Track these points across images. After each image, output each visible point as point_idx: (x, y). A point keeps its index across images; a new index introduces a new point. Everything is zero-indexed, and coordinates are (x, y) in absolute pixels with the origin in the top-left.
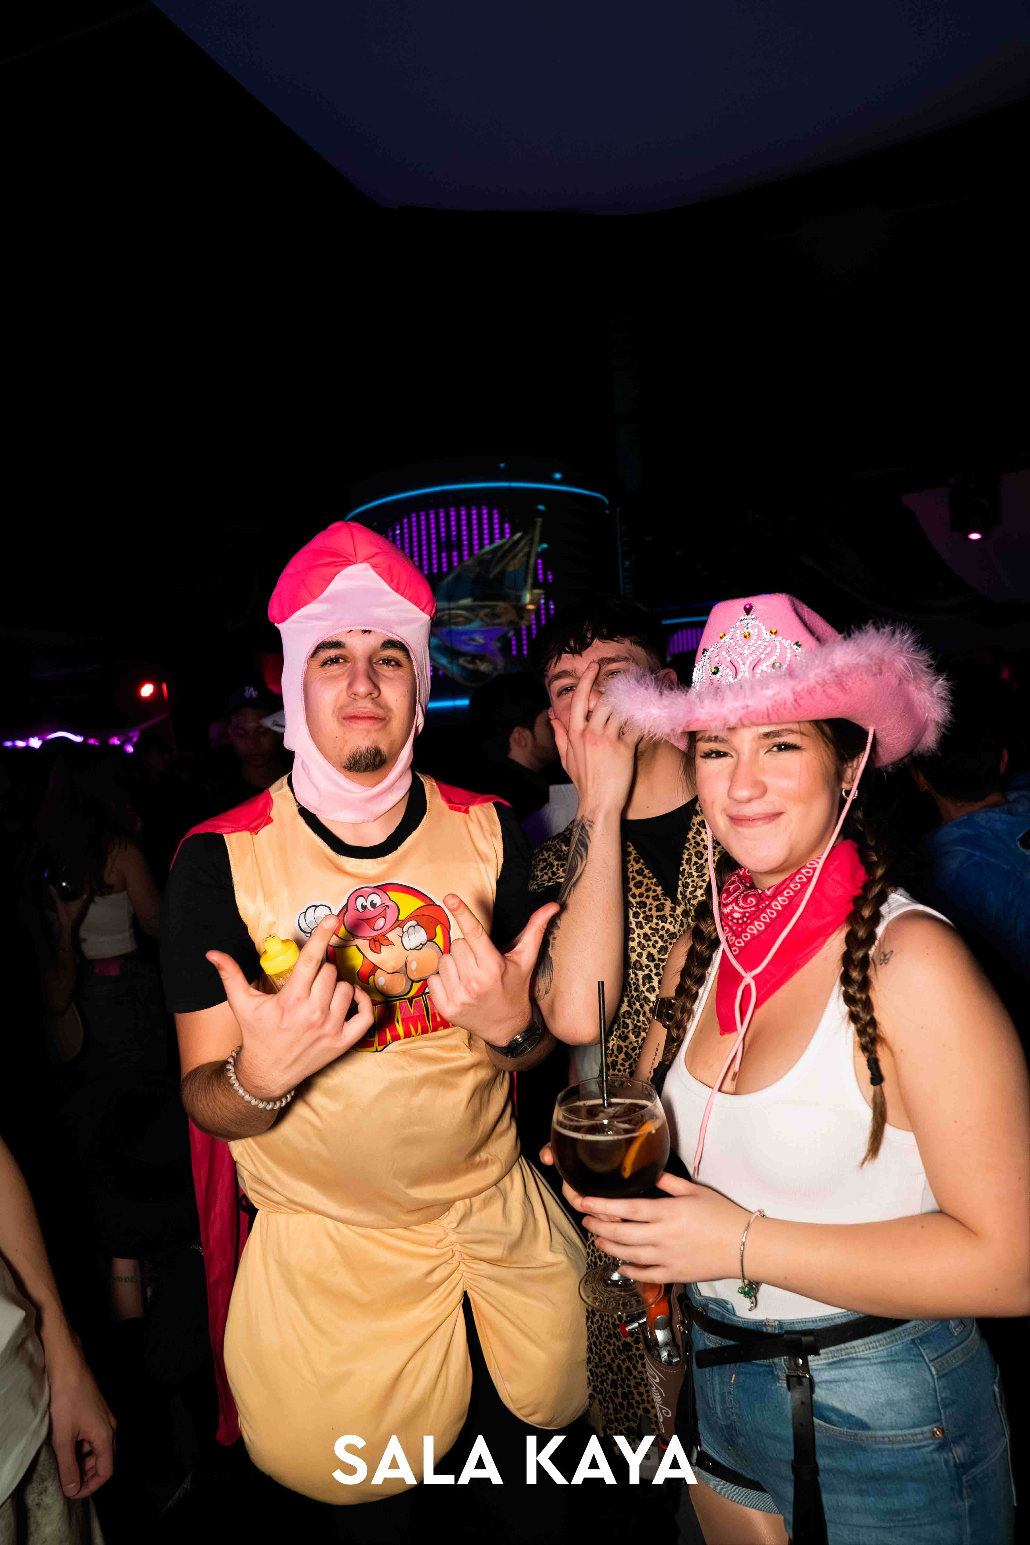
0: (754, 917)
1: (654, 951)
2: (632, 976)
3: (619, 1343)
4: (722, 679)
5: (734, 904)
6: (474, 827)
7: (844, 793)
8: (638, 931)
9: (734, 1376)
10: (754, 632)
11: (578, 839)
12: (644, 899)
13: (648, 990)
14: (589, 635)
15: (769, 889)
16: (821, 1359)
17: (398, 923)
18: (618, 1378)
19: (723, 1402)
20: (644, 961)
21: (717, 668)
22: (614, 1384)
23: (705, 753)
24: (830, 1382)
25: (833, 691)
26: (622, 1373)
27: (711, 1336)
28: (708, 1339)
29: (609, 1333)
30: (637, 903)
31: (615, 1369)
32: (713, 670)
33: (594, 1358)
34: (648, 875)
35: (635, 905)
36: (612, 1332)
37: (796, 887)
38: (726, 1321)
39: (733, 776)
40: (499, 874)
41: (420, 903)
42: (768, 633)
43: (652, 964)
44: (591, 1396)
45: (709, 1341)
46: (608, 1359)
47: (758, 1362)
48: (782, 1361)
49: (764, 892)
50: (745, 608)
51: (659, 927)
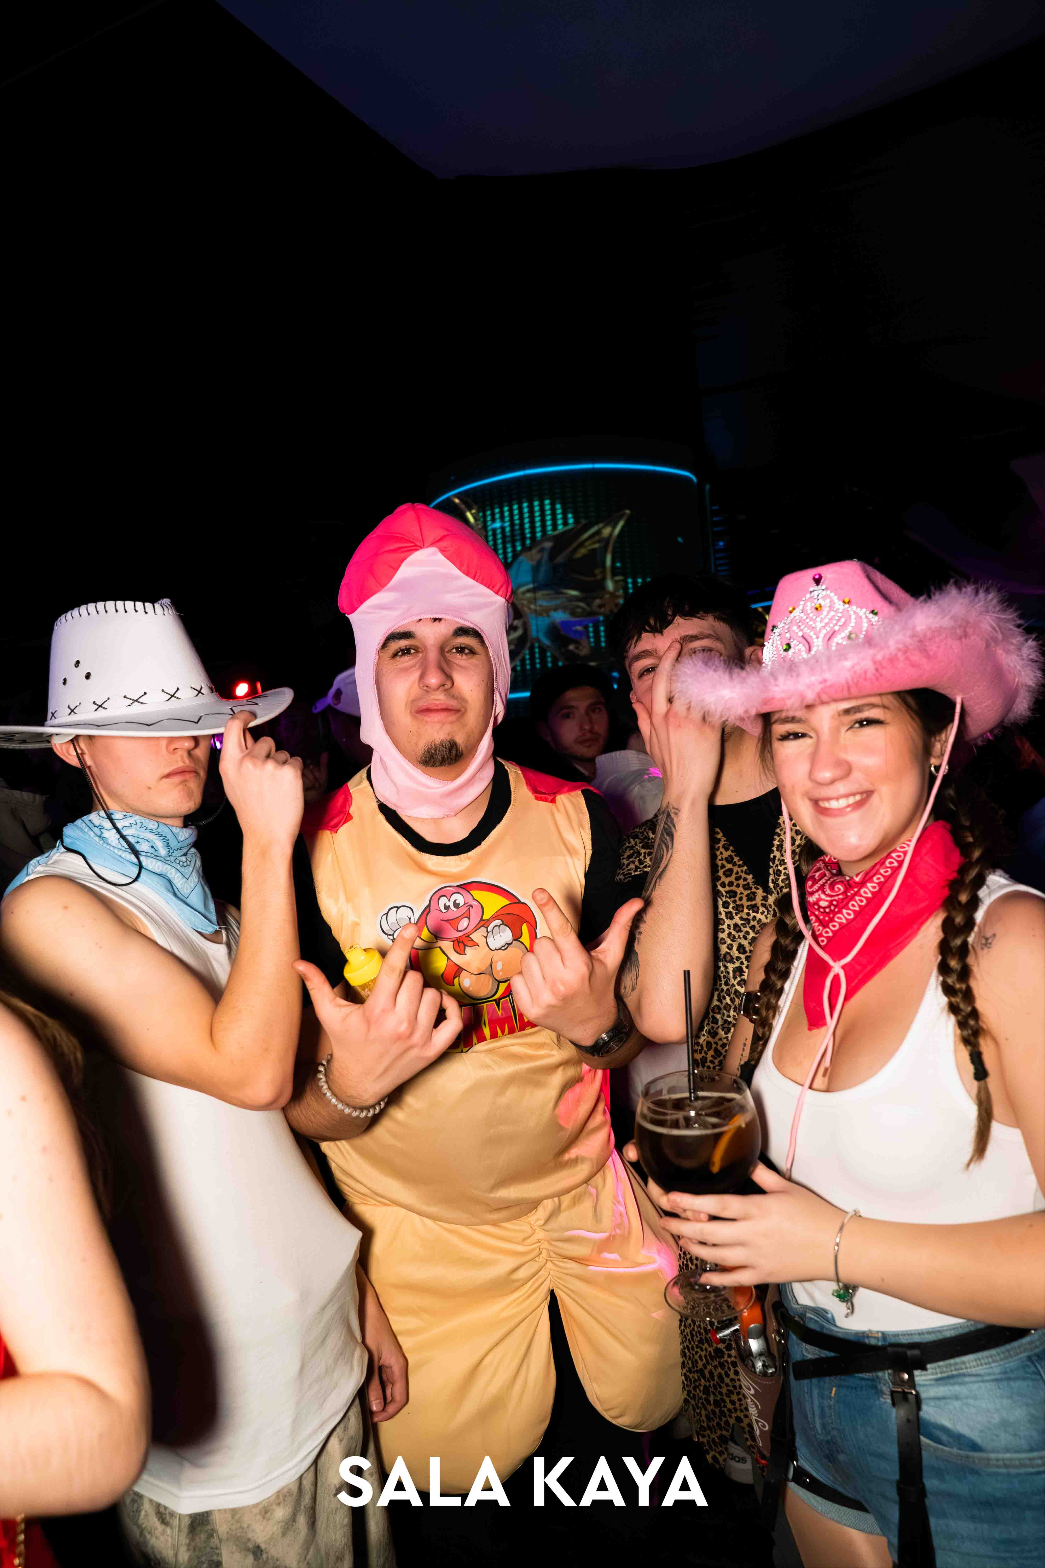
0: (841, 905)
1: (745, 943)
2: (722, 969)
3: (710, 1349)
4: (795, 656)
5: (820, 892)
6: (560, 818)
7: (933, 769)
8: (727, 922)
9: (834, 1389)
10: (825, 603)
11: (664, 827)
12: (734, 888)
13: (739, 984)
14: (670, 613)
15: (857, 875)
16: (929, 1375)
17: (482, 923)
18: (710, 1385)
19: (823, 1415)
20: (735, 953)
21: (789, 645)
22: (706, 1390)
23: (781, 736)
24: (939, 1399)
25: (916, 657)
26: (714, 1380)
27: (809, 1347)
28: (806, 1349)
29: (701, 1339)
30: (727, 892)
31: (708, 1375)
32: (785, 647)
33: (688, 1363)
34: (738, 863)
35: (724, 894)
36: (704, 1337)
37: (887, 872)
38: (825, 1331)
39: (814, 758)
40: (587, 867)
41: (504, 902)
42: (841, 603)
43: (743, 956)
44: (686, 1401)
45: (807, 1352)
46: (700, 1364)
47: (860, 1375)
48: (886, 1375)
49: (852, 878)
50: (814, 579)
51: (751, 917)
